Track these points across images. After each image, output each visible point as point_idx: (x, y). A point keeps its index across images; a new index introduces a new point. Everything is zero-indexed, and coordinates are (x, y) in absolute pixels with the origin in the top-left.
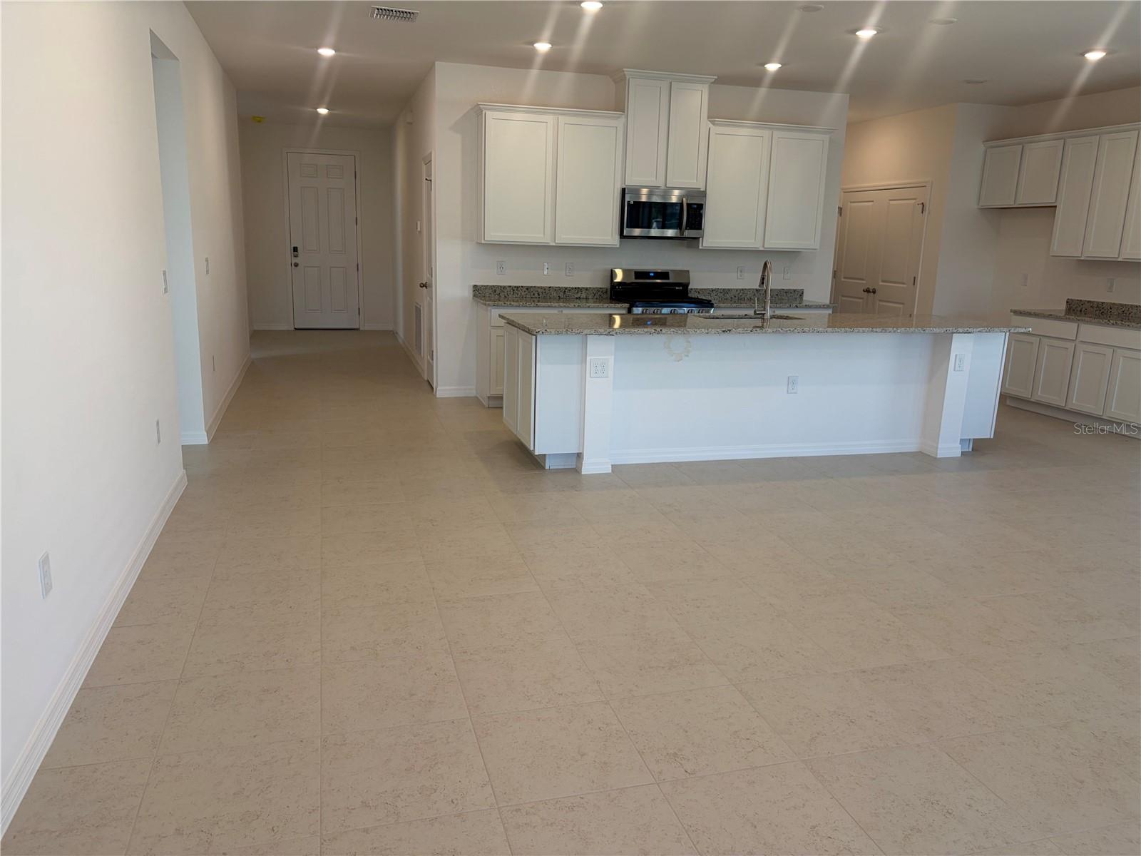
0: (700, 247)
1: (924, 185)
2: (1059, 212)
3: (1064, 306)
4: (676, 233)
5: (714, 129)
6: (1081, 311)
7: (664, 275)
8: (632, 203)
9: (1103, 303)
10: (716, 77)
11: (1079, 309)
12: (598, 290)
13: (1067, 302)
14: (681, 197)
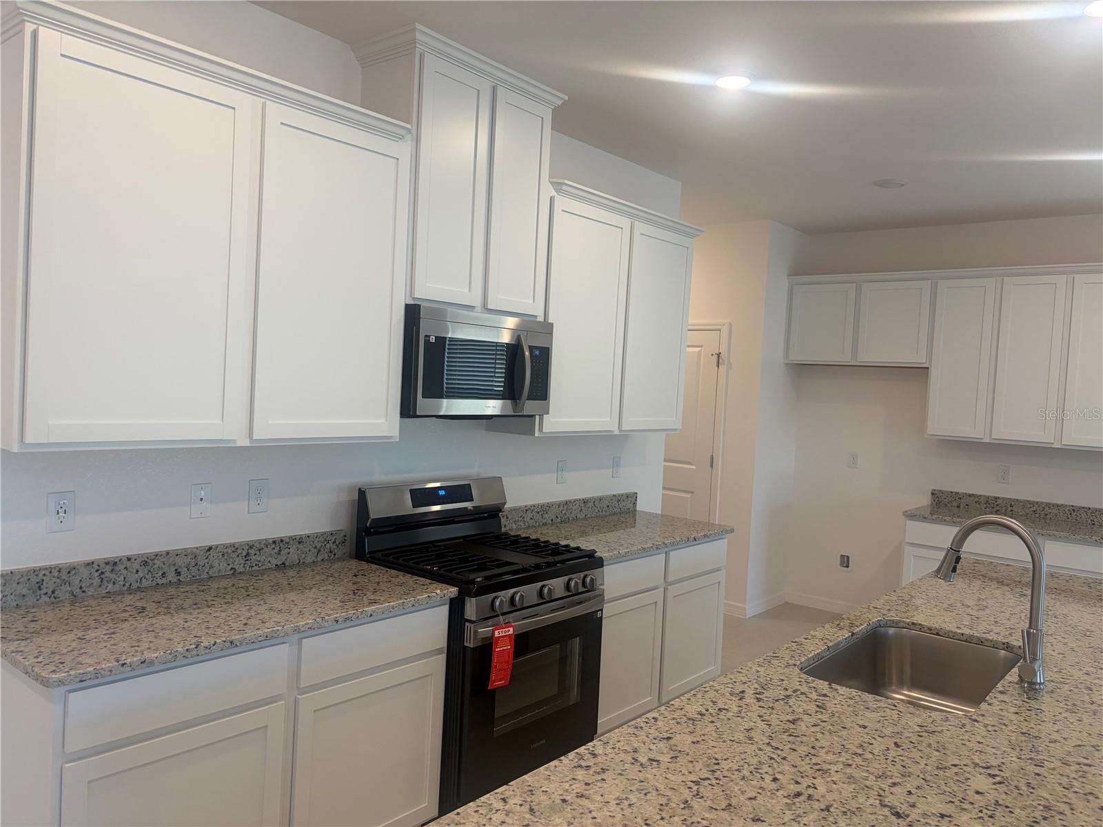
0: (537, 434)
1: (719, 327)
2: (935, 377)
3: (925, 501)
4: (503, 408)
5: (562, 202)
6: (959, 507)
7: (460, 492)
8: (433, 339)
9: (996, 498)
10: (566, 98)
11: (955, 504)
12: (325, 537)
13: (932, 494)
14: (517, 334)
